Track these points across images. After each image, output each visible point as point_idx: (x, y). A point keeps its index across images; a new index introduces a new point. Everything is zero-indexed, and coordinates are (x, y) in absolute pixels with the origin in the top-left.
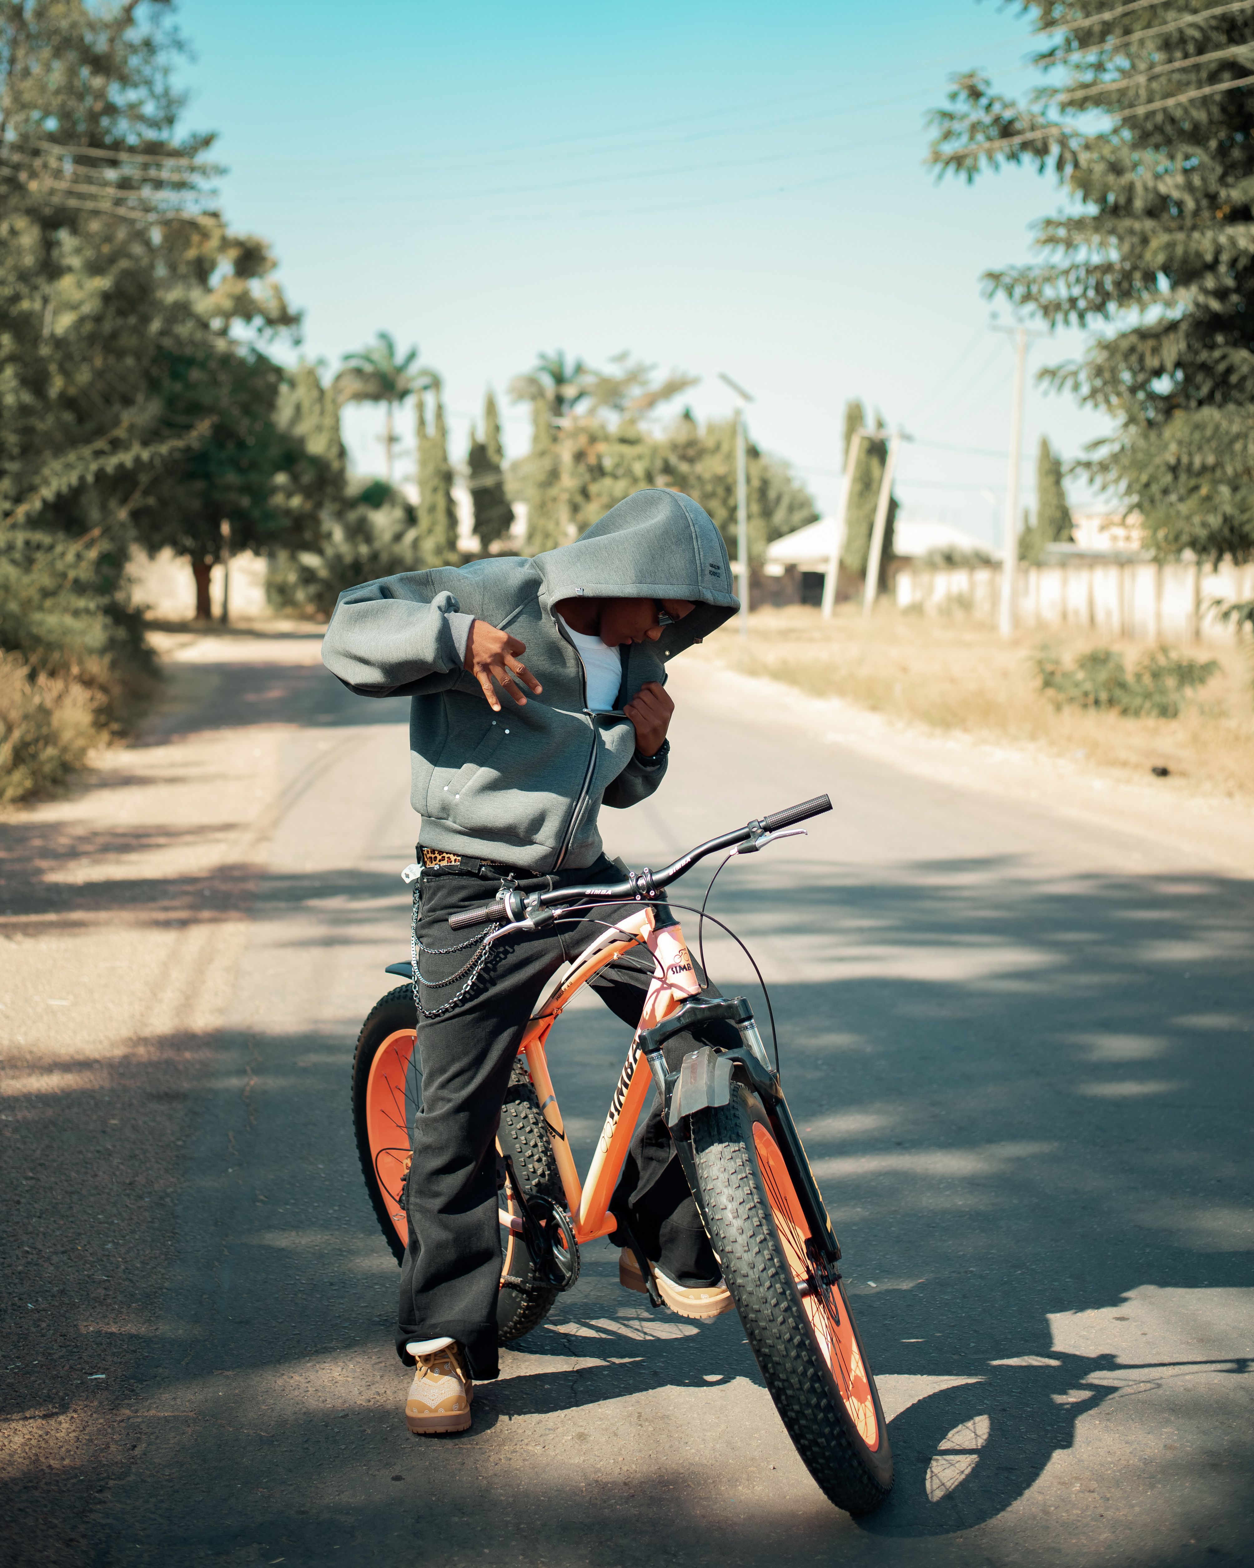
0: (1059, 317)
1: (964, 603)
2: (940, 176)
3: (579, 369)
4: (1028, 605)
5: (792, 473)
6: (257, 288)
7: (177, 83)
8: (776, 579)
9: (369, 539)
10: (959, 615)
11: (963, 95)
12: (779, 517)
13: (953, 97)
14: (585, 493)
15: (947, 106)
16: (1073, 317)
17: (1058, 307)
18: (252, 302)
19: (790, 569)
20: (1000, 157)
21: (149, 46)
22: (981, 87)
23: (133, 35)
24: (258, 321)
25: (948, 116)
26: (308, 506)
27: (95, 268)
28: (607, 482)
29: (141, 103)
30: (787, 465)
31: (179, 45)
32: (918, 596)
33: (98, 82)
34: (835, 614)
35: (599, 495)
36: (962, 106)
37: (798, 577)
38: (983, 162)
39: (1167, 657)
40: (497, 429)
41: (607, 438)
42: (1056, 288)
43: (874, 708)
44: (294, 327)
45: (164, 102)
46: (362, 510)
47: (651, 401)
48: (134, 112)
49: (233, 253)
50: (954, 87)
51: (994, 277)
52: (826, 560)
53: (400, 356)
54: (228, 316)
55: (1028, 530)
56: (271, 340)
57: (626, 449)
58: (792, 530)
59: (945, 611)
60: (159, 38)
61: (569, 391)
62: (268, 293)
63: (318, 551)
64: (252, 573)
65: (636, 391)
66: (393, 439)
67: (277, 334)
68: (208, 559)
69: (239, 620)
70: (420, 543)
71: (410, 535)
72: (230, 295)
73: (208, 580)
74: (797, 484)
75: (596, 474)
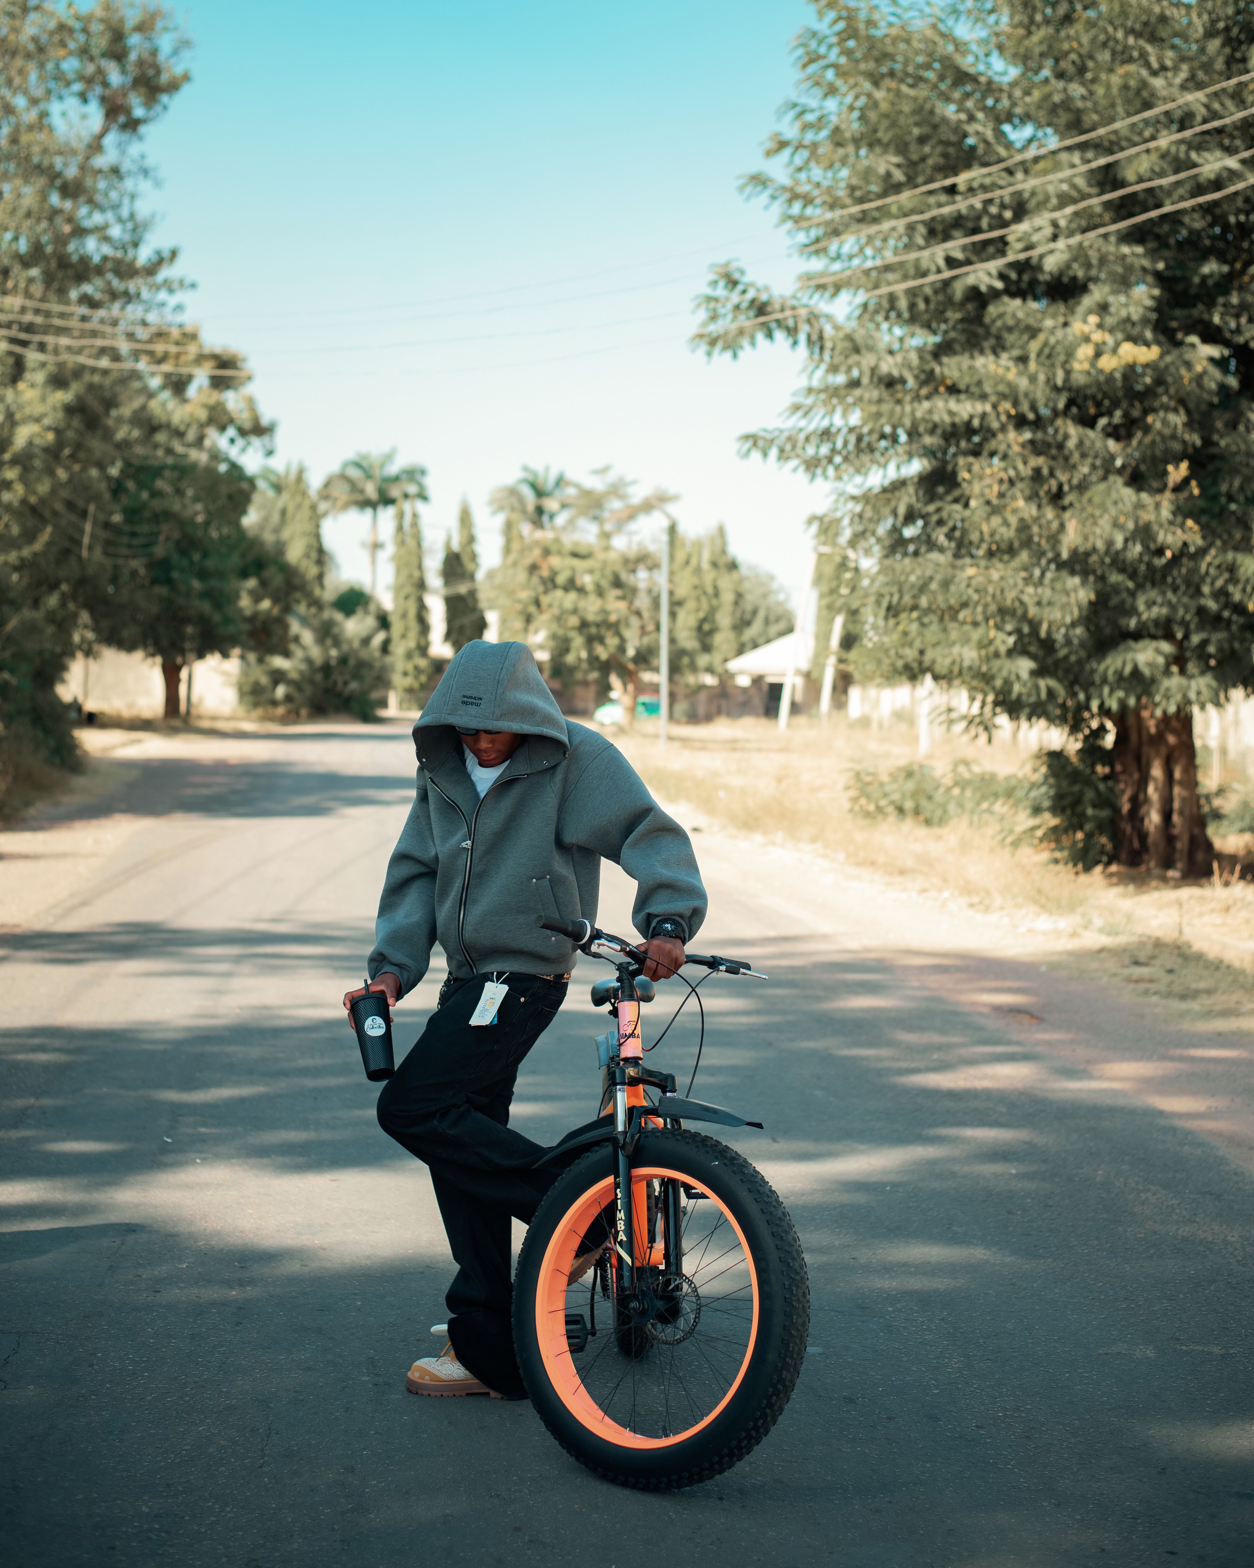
0: (819, 470)
3: (560, 482)
5: (775, 586)
6: (232, 400)
7: (143, 208)
8: (744, 690)
9: (337, 642)
11: (722, 283)
12: (754, 629)
13: (714, 283)
14: (538, 605)
15: (709, 292)
17: (816, 461)
18: (225, 412)
19: (758, 680)
20: (760, 335)
21: (116, 171)
22: (736, 276)
23: (101, 162)
24: (231, 432)
25: (709, 299)
26: (276, 611)
27: (58, 381)
28: (559, 593)
29: (107, 226)
31: (145, 172)
32: (866, 710)
33: (68, 205)
34: (789, 725)
35: (550, 606)
36: (721, 291)
37: (765, 688)
39: (969, 770)
40: (471, 539)
44: (266, 439)
45: (130, 225)
46: (334, 616)
47: (633, 513)
48: (101, 232)
49: (209, 366)
50: (713, 275)
51: (749, 438)
52: (787, 673)
54: (204, 425)
56: (243, 450)
57: (576, 563)
58: (768, 641)
60: (126, 166)
61: (551, 505)
62: (242, 405)
63: (287, 654)
64: (226, 674)
65: (616, 504)
66: (376, 546)
67: (249, 443)
68: (179, 660)
69: (200, 717)
70: (392, 647)
71: (380, 637)
72: (205, 406)
73: (178, 680)
74: (781, 597)
75: (550, 585)
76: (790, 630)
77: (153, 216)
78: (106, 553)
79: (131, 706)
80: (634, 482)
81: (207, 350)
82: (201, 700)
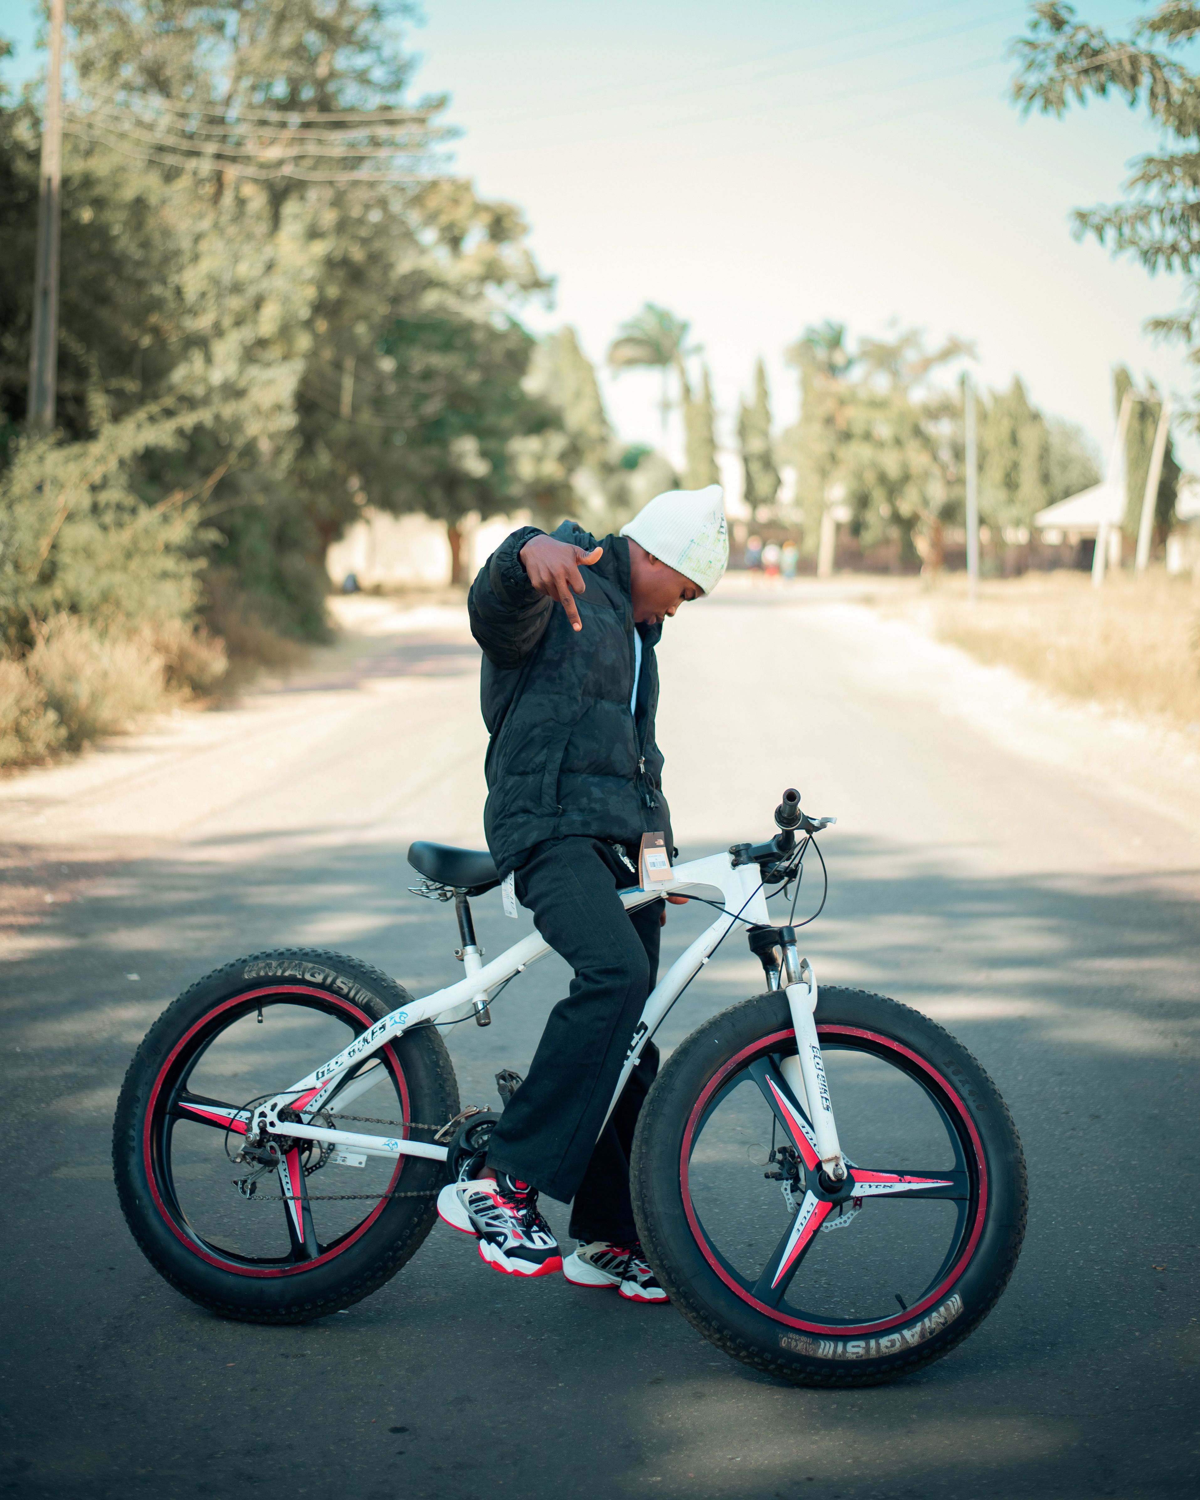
0: (1161, 261)
2: (1026, 110)
6: (508, 254)
8: (1053, 547)
11: (1045, 24)
13: (1035, 26)
14: (833, 458)
15: (1029, 35)
16: (1176, 261)
17: (1158, 250)
18: (503, 267)
20: (1089, 91)
21: (375, 10)
22: (1064, 14)
24: (509, 286)
25: (1030, 45)
26: (561, 472)
27: (316, 233)
28: (855, 446)
29: (368, 69)
31: (406, 9)
32: (1186, 563)
34: (1104, 582)
35: (847, 459)
36: (1044, 35)
37: (1077, 543)
38: (1070, 95)
41: (857, 402)
42: (1149, 228)
44: (546, 292)
45: (392, 67)
46: (623, 475)
47: (927, 364)
49: (485, 219)
50: (1035, 16)
51: (1082, 217)
52: (1097, 527)
54: (481, 281)
56: (523, 305)
57: (872, 412)
61: (842, 358)
62: (519, 259)
65: (911, 355)
66: (667, 406)
67: (529, 298)
72: (482, 261)
75: (845, 438)
76: (1093, 482)
79: (415, 574)
81: (481, 201)
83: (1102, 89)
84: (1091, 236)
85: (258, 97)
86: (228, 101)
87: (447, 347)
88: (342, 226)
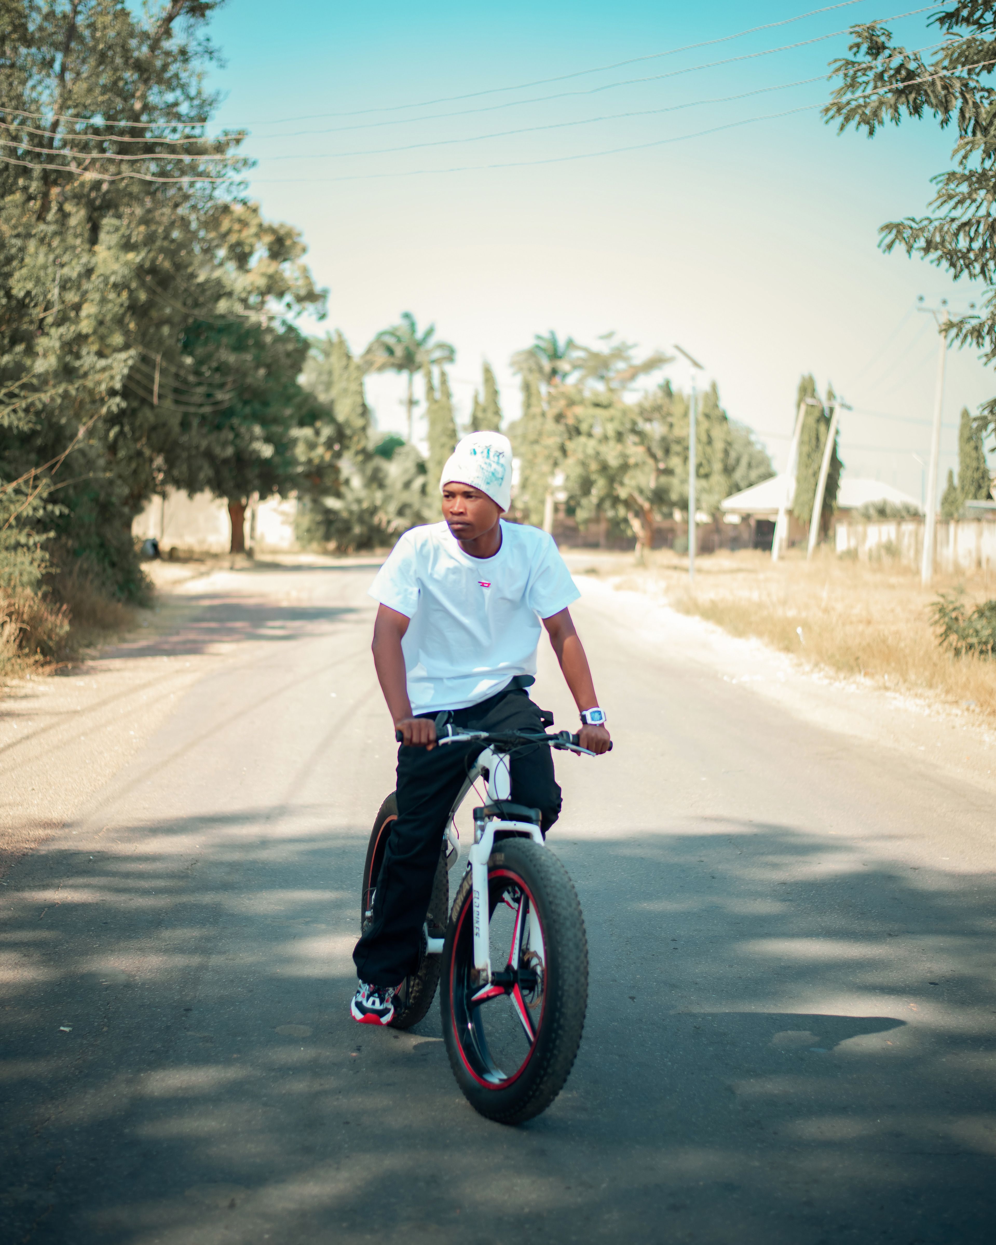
0: (964, 268)
1: (891, 550)
3: (570, 345)
4: (947, 553)
5: (754, 438)
6: (288, 270)
7: (208, 88)
8: (735, 526)
9: (383, 485)
10: (887, 560)
11: (864, 47)
12: (738, 475)
13: (856, 47)
14: (563, 450)
18: (282, 281)
19: (746, 518)
20: (905, 113)
21: (184, 54)
22: (881, 39)
23: (171, 45)
24: (288, 298)
25: (849, 64)
26: (328, 457)
27: (131, 246)
28: (583, 439)
29: (176, 104)
30: (749, 431)
31: (210, 53)
32: (853, 543)
33: (140, 86)
34: (781, 558)
35: (575, 451)
37: (753, 525)
38: (886, 116)
40: (495, 395)
41: (582, 402)
43: (787, 649)
44: (319, 304)
45: (197, 102)
46: (378, 461)
47: (635, 373)
48: (170, 111)
49: (268, 239)
50: (855, 39)
52: (776, 512)
53: (420, 334)
54: (264, 293)
55: (951, 487)
56: (299, 314)
57: (599, 412)
58: (750, 485)
59: (874, 558)
60: (192, 47)
61: (564, 366)
62: (297, 274)
63: (339, 495)
64: (283, 513)
65: (621, 365)
66: (412, 403)
67: (304, 308)
68: (244, 501)
69: (263, 552)
70: (429, 489)
71: (419, 482)
72: (263, 275)
73: (243, 519)
74: (758, 447)
75: (574, 433)
76: (769, 475)
77: (218, 93)
78: (177, 402)
79: (202, 542)
80: (635, 346)
81: (266, 224)
82: (262, 537)
83: (916, 110)
84: (900, 247)
85: (80, 126)
86: (55, 125)
87: (239, 347)
88: (150, 239)
